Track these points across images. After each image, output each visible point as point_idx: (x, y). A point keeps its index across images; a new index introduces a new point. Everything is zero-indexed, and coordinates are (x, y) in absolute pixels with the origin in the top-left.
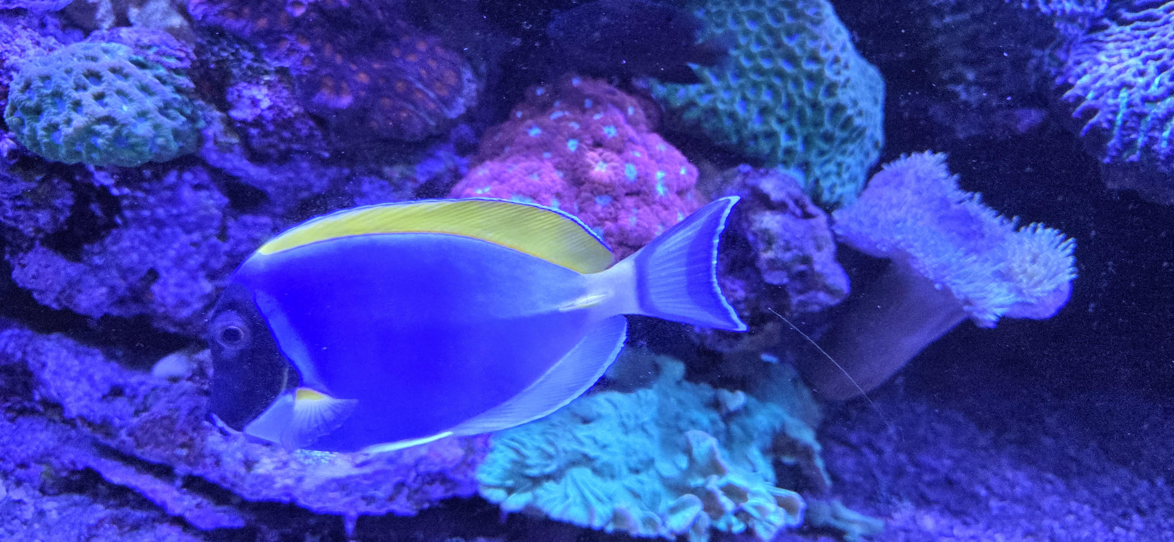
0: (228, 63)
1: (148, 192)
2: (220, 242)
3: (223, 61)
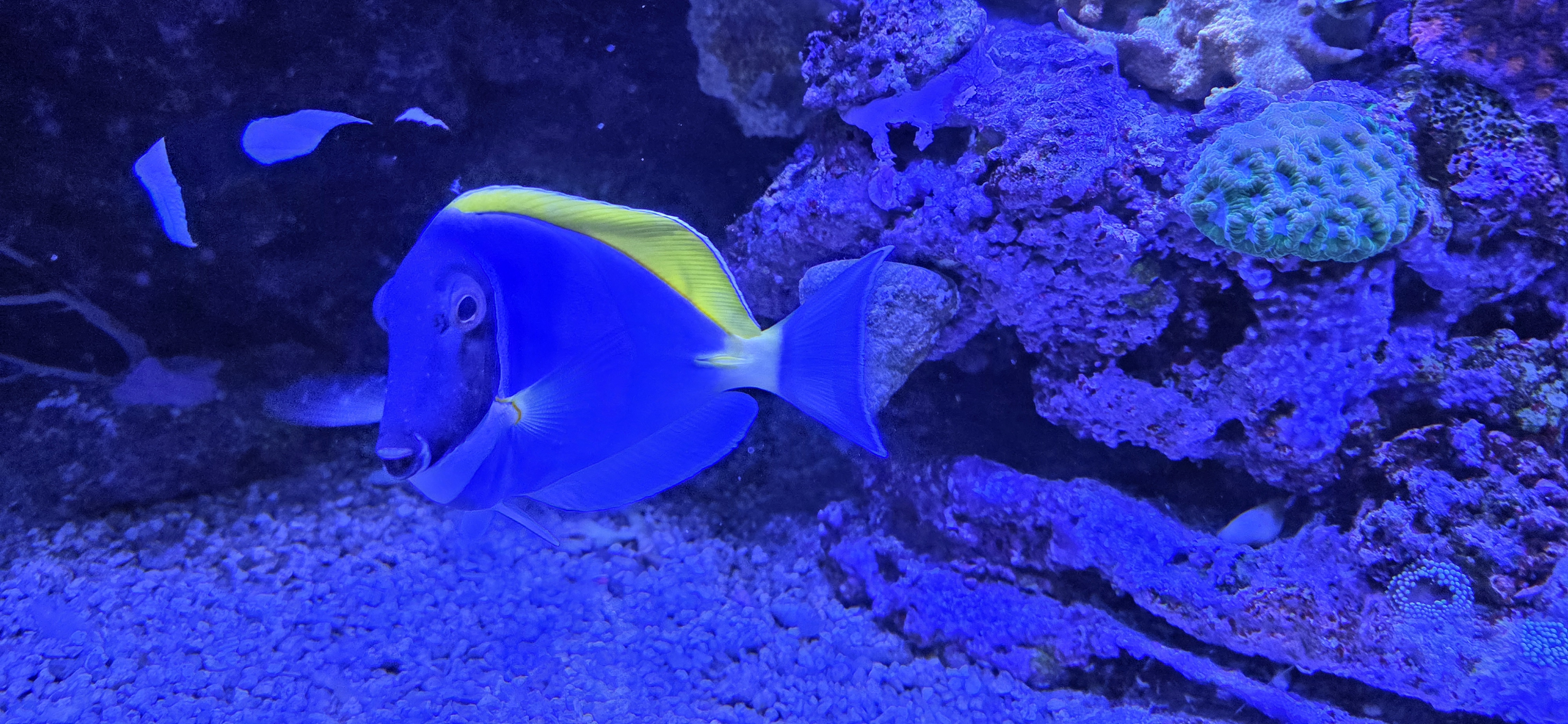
0: (1461, 121)
1: (1314, 295)
2: (1375, 362)
3: (1453, 120)
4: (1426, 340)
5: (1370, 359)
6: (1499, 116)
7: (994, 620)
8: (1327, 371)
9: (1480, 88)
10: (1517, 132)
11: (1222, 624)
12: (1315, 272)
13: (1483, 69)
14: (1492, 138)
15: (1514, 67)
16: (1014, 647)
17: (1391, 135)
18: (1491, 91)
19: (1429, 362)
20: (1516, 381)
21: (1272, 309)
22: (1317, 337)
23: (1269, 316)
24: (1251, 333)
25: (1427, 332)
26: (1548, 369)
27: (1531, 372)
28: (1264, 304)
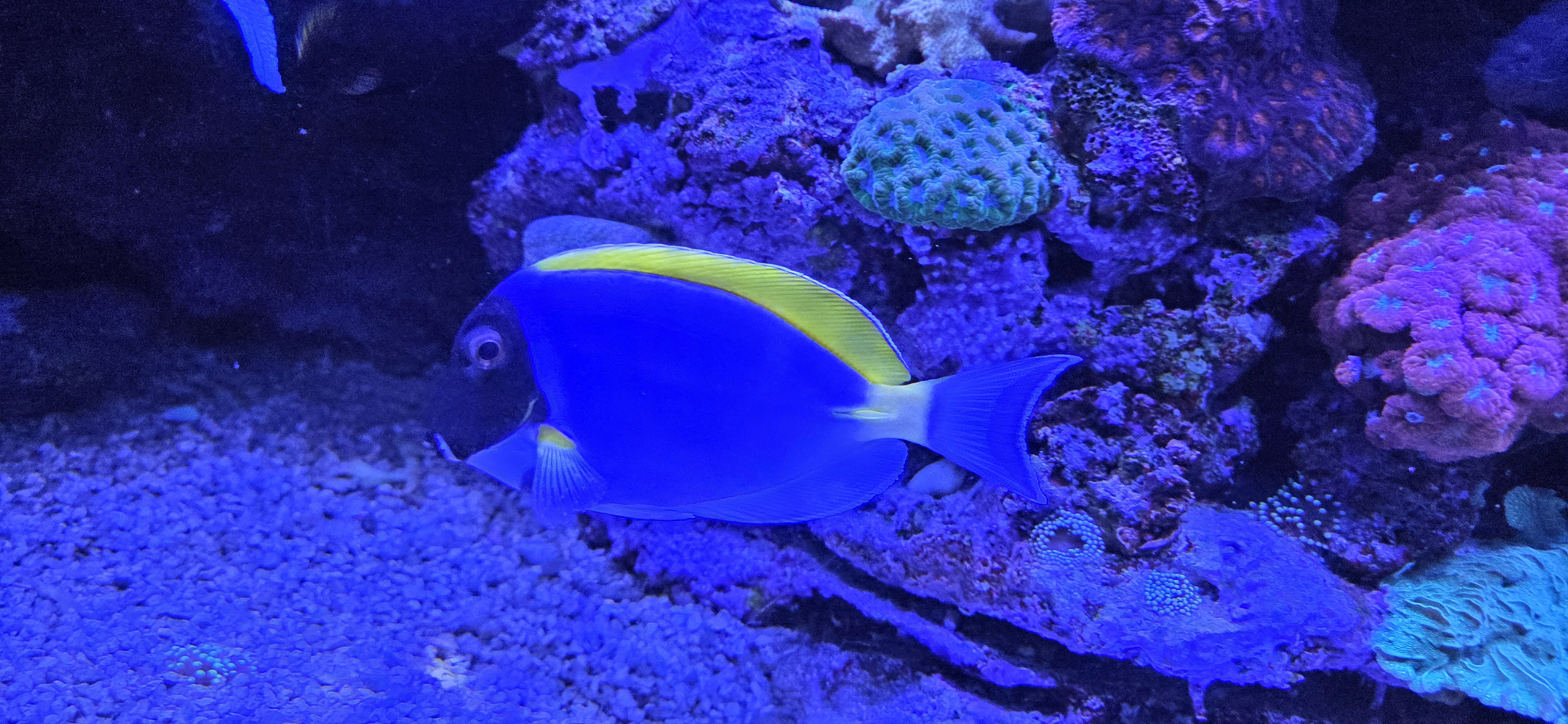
1: (969, 262)
2: (1032, 326)
3: (1089, 101)
4: (1082, 307)
5: (1027, 324)
6: (1129, 98)
7: (717, 562)
8: (985, 333)
9: (1112, 71)
10: (1144, 114)
11: (897, 567)
12: (970, 240)
13: (1115, 54)
14: (1123, 119)
15: (1144, 52)
16: (733, 588)
17: (1026, 113)
18: (1123, 75)
19: (1084, 326)
20: (1158, 347)
21: (936, 274)
22: (976, 301)
23: (933, 280)
24: (920, 296)
25: (1082, 300)
26: (1187, 338)
27: (1173, 340)
28: (930, 268)
